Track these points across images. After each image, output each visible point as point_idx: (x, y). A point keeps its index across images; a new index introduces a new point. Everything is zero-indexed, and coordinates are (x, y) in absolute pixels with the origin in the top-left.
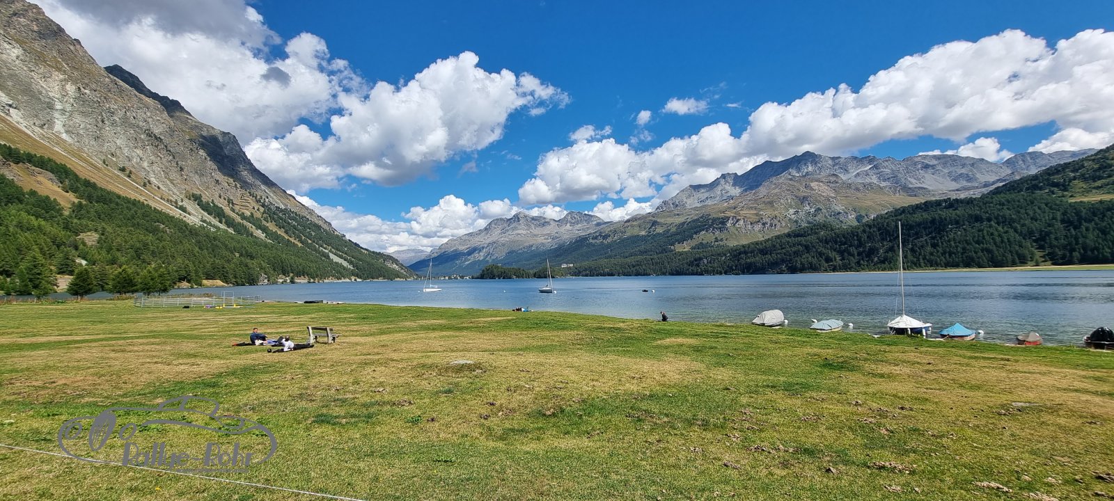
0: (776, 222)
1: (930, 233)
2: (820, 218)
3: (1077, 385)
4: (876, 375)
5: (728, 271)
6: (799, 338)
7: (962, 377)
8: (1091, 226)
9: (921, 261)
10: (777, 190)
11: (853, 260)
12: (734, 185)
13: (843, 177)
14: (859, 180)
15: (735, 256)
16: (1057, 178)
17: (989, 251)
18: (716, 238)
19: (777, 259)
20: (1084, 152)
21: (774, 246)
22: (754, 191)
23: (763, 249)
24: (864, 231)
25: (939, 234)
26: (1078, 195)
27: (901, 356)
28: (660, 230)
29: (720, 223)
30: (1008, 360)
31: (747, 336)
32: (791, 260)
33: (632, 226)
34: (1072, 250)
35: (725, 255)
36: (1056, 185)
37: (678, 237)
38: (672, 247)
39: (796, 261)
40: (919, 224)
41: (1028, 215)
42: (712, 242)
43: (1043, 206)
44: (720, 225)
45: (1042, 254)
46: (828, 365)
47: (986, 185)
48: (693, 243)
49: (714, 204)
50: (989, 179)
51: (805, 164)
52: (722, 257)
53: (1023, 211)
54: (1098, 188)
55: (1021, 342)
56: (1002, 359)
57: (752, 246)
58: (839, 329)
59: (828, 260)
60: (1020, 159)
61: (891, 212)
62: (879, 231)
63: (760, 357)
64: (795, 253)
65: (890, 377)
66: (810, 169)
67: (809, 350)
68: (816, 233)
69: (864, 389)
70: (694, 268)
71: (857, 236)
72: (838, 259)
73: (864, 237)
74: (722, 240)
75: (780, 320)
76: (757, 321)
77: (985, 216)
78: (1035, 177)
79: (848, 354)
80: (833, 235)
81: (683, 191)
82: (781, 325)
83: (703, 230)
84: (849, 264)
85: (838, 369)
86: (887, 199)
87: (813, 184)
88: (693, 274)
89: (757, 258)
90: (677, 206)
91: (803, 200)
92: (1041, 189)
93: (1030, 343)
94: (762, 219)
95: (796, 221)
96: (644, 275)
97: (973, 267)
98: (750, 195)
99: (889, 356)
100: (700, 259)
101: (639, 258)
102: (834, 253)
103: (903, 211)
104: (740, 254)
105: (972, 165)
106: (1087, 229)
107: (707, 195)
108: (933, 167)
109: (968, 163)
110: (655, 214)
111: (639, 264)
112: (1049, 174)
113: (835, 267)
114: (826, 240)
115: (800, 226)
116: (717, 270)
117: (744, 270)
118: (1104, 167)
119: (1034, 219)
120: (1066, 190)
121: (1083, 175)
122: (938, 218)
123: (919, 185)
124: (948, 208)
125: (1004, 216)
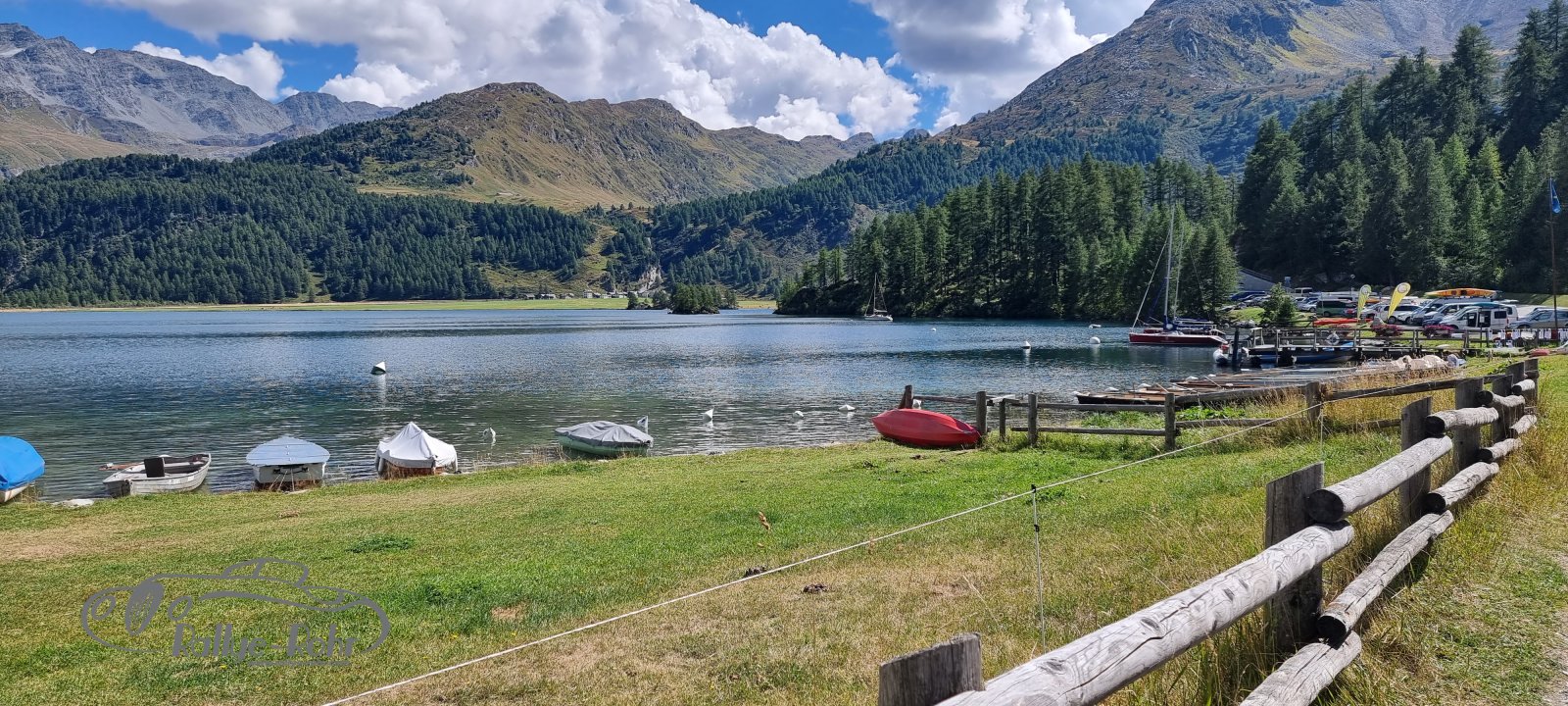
1: (134, 226)
8: (383, 235)
9: (114, 285)
16: (344, 147)
17: (239, 271)
25: (152, 228)
26: (368, 181)
34: (359, 276)
36: (343, 159)
40: (111, 204)
41: (302, 207)
43: (323, 194)
45: (318, 281)
47: (251, 142)
50: (262, 129)
53: (294, 199)
54: (395, 174)
60: (305, 102)
62: (20, 209)
77: (235, 201)
78: (315, 141)
86: (54, 137)
92: (323, 162)
103: (78, 169)
105: (230, 96)
106: (378, 242)
108: (158, 83)
109: (222, 89)
112: (337, 139)
118: (403, 141)
119: (310, 216)
120: (355, 170)
121: (378, 149)
122: (148, 194)
123: (128, 118)
124: (171, 175)
125: (265, 206)
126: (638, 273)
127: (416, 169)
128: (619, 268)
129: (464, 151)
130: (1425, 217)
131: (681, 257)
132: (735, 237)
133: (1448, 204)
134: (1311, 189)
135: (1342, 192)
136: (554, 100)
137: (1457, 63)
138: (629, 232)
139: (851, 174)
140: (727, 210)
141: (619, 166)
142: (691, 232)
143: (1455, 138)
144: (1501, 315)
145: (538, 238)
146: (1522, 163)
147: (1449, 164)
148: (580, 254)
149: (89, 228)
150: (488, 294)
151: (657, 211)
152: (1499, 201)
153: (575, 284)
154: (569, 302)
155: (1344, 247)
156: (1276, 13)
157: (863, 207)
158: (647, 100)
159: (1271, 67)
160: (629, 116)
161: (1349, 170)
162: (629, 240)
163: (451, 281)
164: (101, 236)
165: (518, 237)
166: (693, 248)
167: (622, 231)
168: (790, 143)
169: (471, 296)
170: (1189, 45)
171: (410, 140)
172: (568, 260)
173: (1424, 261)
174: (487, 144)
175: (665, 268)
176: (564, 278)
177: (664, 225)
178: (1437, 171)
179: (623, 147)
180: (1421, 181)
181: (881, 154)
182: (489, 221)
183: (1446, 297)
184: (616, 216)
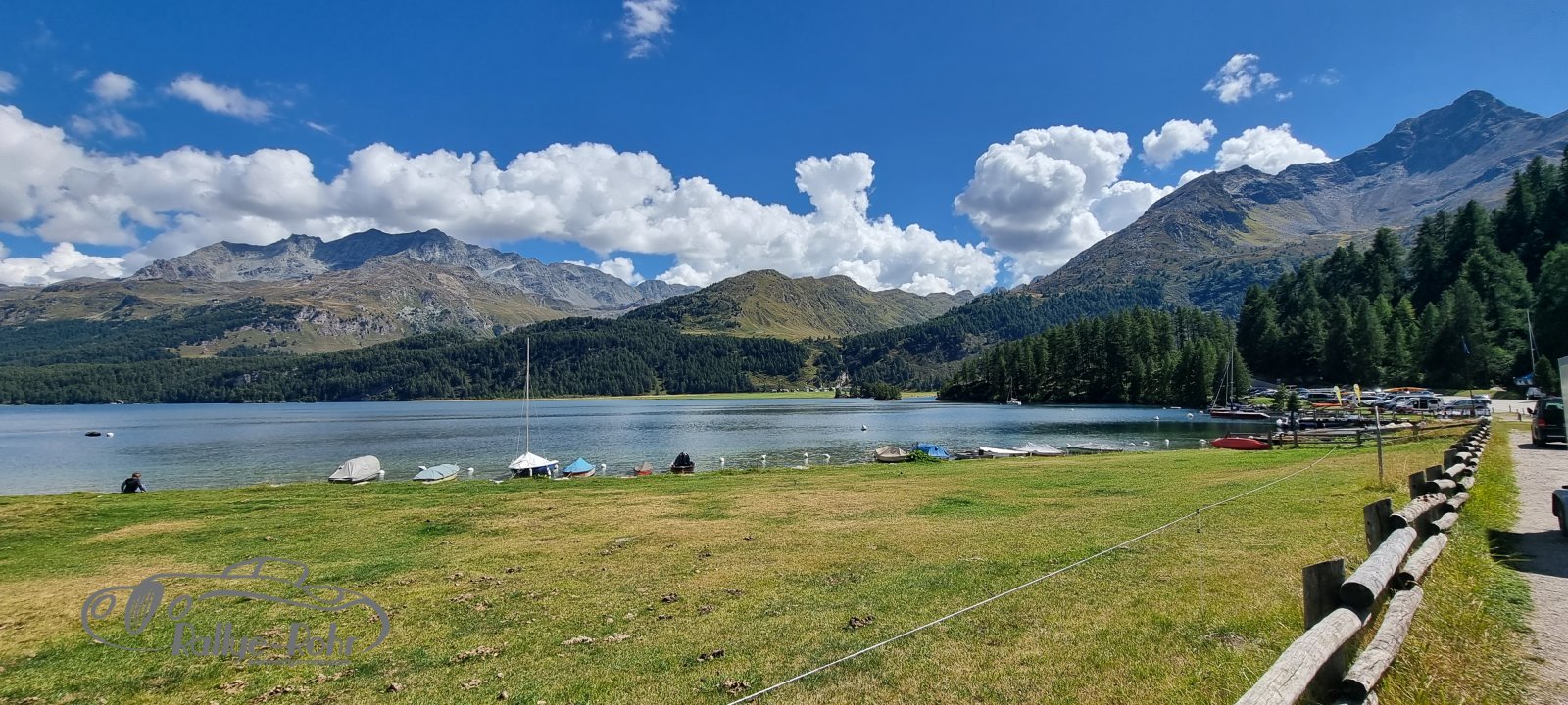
0: (382, 323)
1: (571, 355)
2: (447, 325)
3: (668, 510)
4: (489, 533)
5: (293, 395)
6: (395, 496)
7: (576, 519)
8: (694, 357)
9: (561, 387)
10: (387, 276)
11: (487, 383)
12: (315, 256)
13: (481, 274)
14: (499, 281)
15: (308, 372)
16: (674, 310)
17: (621, 378)
18: (273, 340)
19: (380, 378)
20: (693, 288)
21: (378, 359)
22: (349, 272)
23: (359, 363)
24: (502, 347)
25: (579, 356)
26: (686, 328)
27: (522, 504)
28: (145, 315)
29: (284, 315)
30: (621, 494)
31: (309, 502)
32: (402, 380)
33: (65, 300)
34: (681, 380)
35: (289, 369)
36: (673, 316)
37: (191, 332)
38: (173, 350)
39: (410, 383)
40: (561, 344)
41: (653, 343)
42: (264, 346)
43: (664, 335)
44: (283, 319)
45: (661, 383)
46: (430, 529)
47: (622, 308)
48: (224, 345)
49: (274, 282)
50: (627, 302)
51: (432, 246)
52: (283, 371)
53: (649, 338)
54: (699, 323)
55: (637, 473)
56: (617, 494)
57: (341, 357)
58: (453, 477)
59: (455, 382)
60: (649, 285)
61: (534, 326)
62: (519, 347)
63: (324, 533)
64: (408, 371)
65: (504, 532)
66: (438, 254)
67: (407, 511)
68: (440, 345)
69: (468, 556)
70: (223, 391)
71: (493, 352)
72: (468, 381)
73: (502, 354)
74: (284, 344)
75: (375, 471)
76: (337, 475)
77: (620, 340)
78: (659, 306)
79: (459, 510)
80: (464, 349)
81: (206, 249)
82: (375, 478)
83: (248, 324)
84: (482, 389)
85: (443, 533)
86: (529, 309)
87: (441, 277)
88: (219, 400)
89: (348, 377)
90: (190, 274)
91: (426, 296)
92: (663, 318)
93: (643, 473)
94: (359, 316)
95: (413, 326)
96: (92, 402)
97: (608, 395)
98: (343, 276)
99: (509, 506)
100: (237, 374)
101: (81, 367)
102: (463, 373)
103: (545, 326)
104: (318, 368)
105: (612, 284)
106: (691, 361)
107: (258, 264)
108: (578, 279)
109: (609, 281)
110: (134, 282)
111: (80, 379)
112: (670, 305)
113: (464, 392)
114: (454, 355)
115: (418, 333)
116: (271, 395)
117: (323, 395)
118: (705, 305)
119: (657, 348)
120: (679, 322)
121: (691, 310)
122: (579, 338)
123: (563, 298)
124: (588, 327)
125: (634, 342)
126: (835, 376)
127: (711, 320)
128: (824, 374)
129: (736, 310)
130: (1367, 343)
131: (860, 367)
132: (892, 354)
133: (1381, 336)
134: (1287, 326)
135: (1308, 328)
136: (785, 278)
137: (1376, 251)
138: (830, 352)
139: (962, 316)
140: (887, 338)
141: (820, 314)
142: (866, 351)
143: (1381, 296)
144: (1434, 402)
145: (778, 357)
146: (1430, 311)
147: (1379, 312)
148: (802, 366)
149: (550, 356)
150: (751, 389)
151: (845, 339)
152: (1416, 333)
153: (798, 383)
154: (796, 394)
155: (1313, 360)
156: (1233, 210)
157: (970, 335)
158: (836, 276)
159: (1233, 243)
160: (826, 285)
161: (1312, 315)
162: (830, 358)
163: (730, 382)
164: (556, 361)
165: (766, 356)
166: (867, 361)
167: (825, 352)
168: (920, 297)
169: (741, 390)
170: (1176, 232)
171: (708, 304)
172: (795, 370)
173: (1369, 369)
174: (748, 305)
175: (851, 373)
176: (793, 380)
177: (850, 348)
178: (1372, 315)
179: (822, 303)
180: (1362, 322)
181: (980, 303)
182: (750, 348)
183: (1395, 392)
184: (820, 343)
